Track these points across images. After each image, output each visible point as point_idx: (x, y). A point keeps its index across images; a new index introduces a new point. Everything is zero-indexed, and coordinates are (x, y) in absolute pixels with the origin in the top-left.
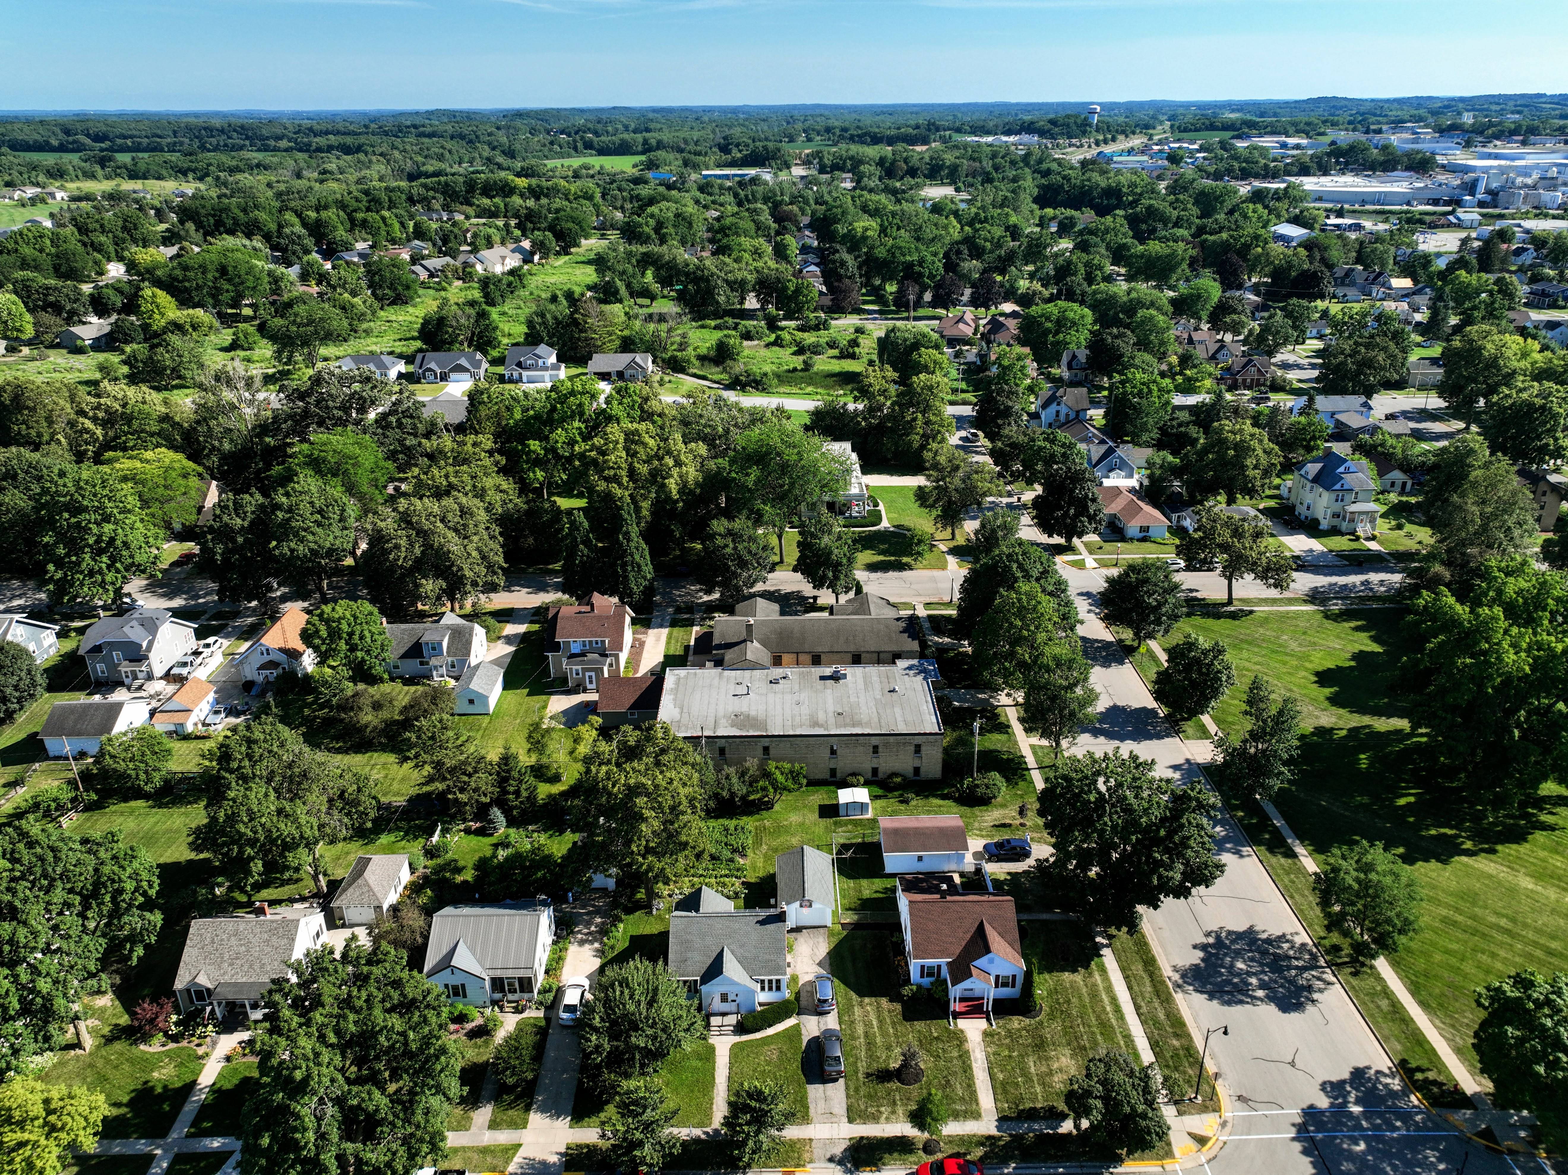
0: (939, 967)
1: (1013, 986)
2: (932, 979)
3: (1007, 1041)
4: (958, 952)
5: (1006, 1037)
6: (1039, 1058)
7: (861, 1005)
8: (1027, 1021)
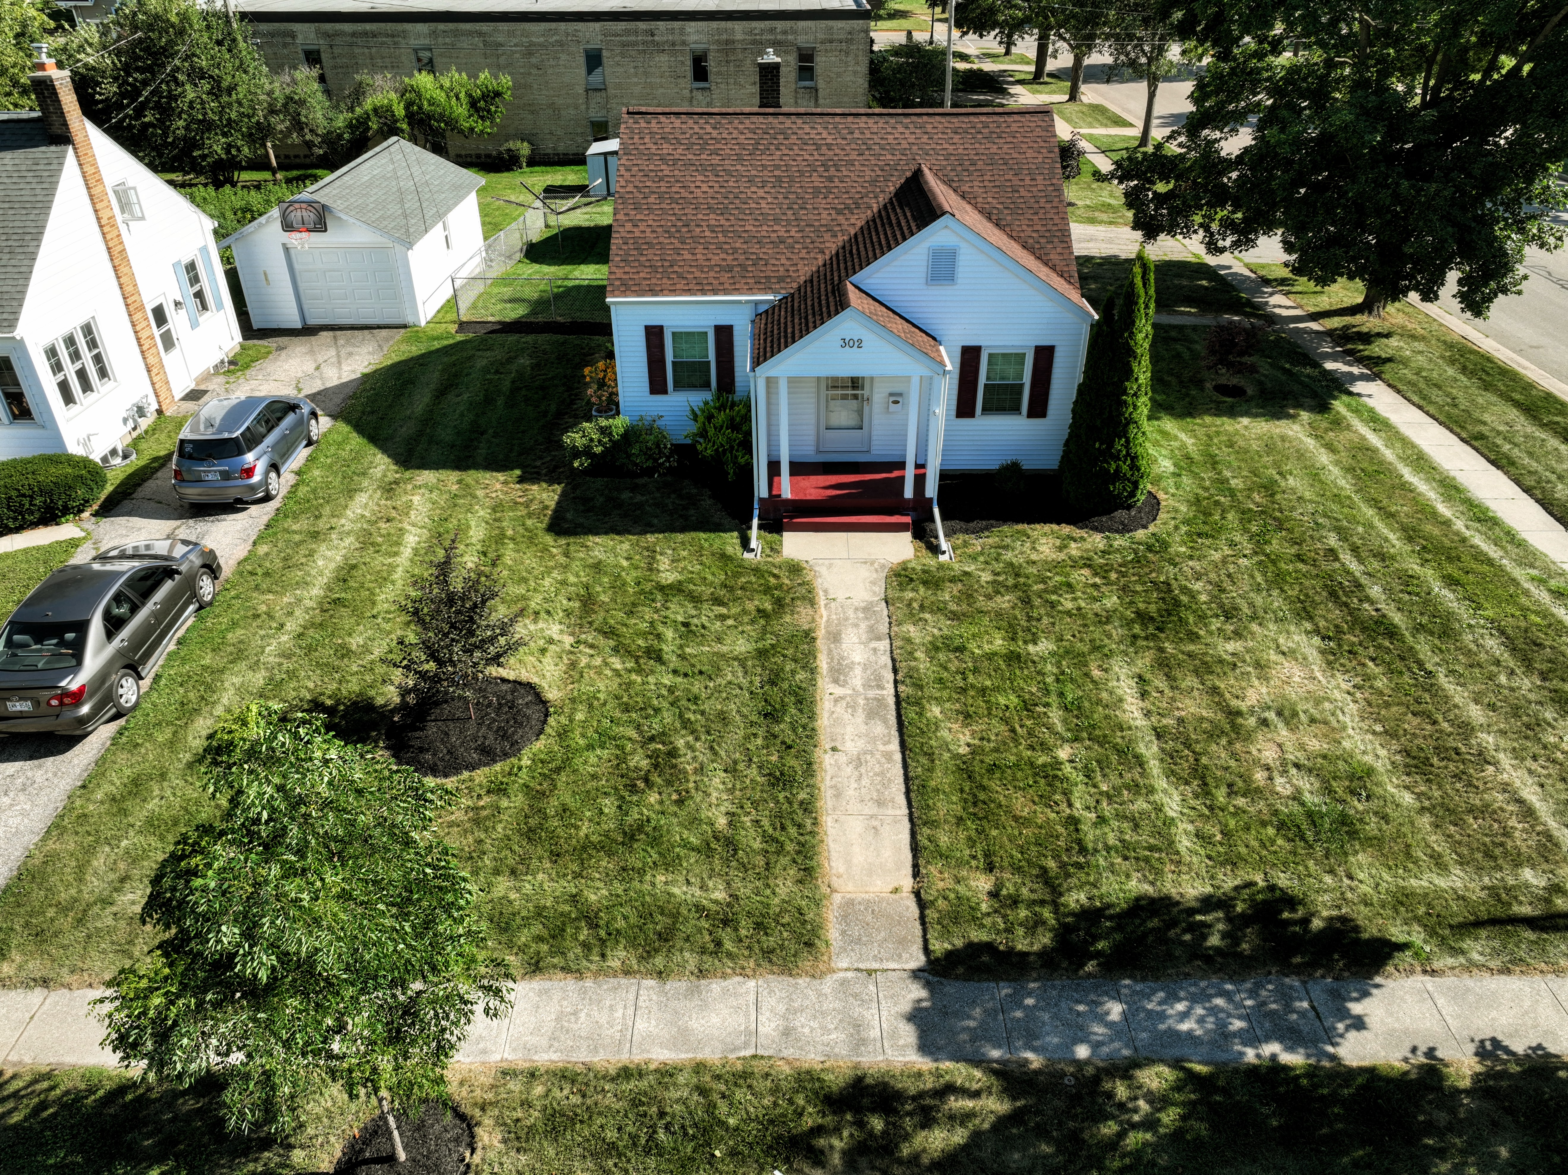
0: (724, 334)
1: (1038, 409)
2: (696, 399)
3: (1005, 601)
4: (804, 272)
5: (998, 588)
6: (1163, 664)
7: (389, 489)
8: (1097, 540)
